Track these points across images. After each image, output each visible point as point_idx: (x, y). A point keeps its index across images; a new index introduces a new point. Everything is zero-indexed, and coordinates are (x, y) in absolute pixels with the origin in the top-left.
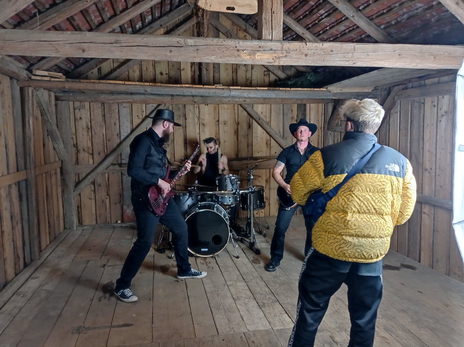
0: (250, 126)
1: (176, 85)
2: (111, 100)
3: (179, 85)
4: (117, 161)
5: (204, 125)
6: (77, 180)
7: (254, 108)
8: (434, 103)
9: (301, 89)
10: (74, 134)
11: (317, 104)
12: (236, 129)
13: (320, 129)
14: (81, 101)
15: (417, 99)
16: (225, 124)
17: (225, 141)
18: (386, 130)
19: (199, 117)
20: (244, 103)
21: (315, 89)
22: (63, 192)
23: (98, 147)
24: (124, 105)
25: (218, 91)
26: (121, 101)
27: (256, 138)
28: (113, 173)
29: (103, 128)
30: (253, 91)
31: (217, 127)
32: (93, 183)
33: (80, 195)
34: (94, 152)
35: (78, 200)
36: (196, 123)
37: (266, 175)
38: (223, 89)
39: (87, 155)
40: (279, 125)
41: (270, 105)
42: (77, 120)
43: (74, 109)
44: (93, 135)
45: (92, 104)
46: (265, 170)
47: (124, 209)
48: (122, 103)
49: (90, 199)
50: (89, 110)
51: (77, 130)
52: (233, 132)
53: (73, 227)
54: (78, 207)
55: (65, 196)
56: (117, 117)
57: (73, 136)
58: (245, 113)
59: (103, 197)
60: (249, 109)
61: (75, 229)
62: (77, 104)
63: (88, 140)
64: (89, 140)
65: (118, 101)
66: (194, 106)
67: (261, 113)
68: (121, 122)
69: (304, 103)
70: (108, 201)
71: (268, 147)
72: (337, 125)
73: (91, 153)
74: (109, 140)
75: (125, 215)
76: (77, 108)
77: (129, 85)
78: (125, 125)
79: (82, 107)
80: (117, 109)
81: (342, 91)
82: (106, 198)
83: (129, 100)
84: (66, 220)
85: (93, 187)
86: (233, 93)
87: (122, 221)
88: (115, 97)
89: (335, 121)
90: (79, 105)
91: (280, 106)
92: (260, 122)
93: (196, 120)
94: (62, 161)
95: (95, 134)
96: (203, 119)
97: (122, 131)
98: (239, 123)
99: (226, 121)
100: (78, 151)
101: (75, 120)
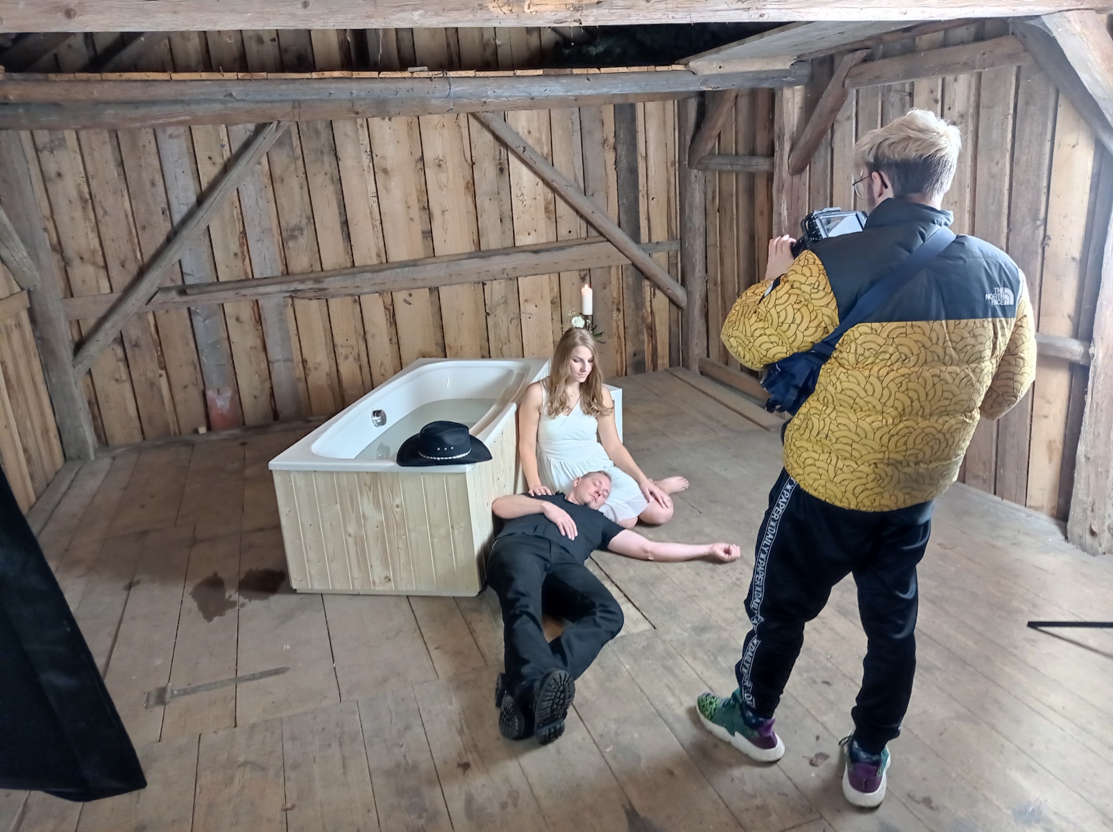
0: (502, 169)
1: (307, 75)
2: (134, 120)
3: (314, 75)
4: (172, 280)
5: (385, 171)
6: (76, 338)
7: (509, 119)
8: (934, 94)
9: (624, 69)
10: (48, 219)
11: (660, 103)
12: (469, 178)
13: (672, 166)
14: (51, 129)
15: (896, 84)
16: (440, 166)
17: (444, 211)
18: (826, 164)
19: (371, 151)
20: (484, 108)
21: (659, 68)
22: (45, 368)
23: (119, 247)
24: (170, 130)
25: (417, 85)
26: (161, 121)
27: (521, 198)
28: (167, 311)
29: (123, 196)
30: (505, 82)
31: (420, 177)
32: (121, 340)
33: (90, 372)
34: (108, 263)
35: (88, 386)
36: (366, 167)
37: (551, 290)
38: (430, 78)
39: (90, 269)
40: (572, 163)
41: (547, 111)
42: (50, 180)
43: (37, 150)
44: (99, 218)
45: (83, 134)
46: (548, 275)
47: (208, 398)
48: (164, 126)
49: (117, 380)
50: (77, 149)
51: (55, 208)
52: (462, 185)
53: (87, 456)
54: (90, 403)
55: (54, 380)
56: (156, 163)
57: (47, 223)
58: (489, 137)
59: (150, 374)
60: (497, 126)
61: (93, 458)
62: (43, 137)
63: (89, 230)
64: (92, 231)
65: (153, 122)
66: (356, 123)
67: (526, 133)
68: (169, 178)
69: (631, 101)
70: (164, 381)
71: (550, 218)
72: (712, 153)
73: (102, 263)
74: (144, 228)
75: (213, 414)
76: (44, 148)
77: (183, 84)
78: (179, 184)
79: (56, 143)
80: (153, 142)
81: (722, 71)
82: (157, 375)
83: (182, 118)
84: (64, 438)
85: (119, 351)
86: (457, 89)
87: (209, 428)
88: (142, 111)
89: (706, 145)
90: (47, 139)
91: (573, 113)
92: (526, 156)
93: (366, 160)
94: (29, 292)
95: (105, 213)
96: (384, 158)
97: (176, 200)
98: (473, 163)
99: (441, 158)
100: (66, 264)
101: (45, 179)
